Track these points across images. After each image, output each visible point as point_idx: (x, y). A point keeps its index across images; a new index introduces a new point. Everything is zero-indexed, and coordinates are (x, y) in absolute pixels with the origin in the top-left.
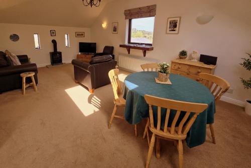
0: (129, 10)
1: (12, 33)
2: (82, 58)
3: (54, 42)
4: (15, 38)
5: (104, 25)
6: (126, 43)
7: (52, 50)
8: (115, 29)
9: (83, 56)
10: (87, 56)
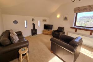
0: (78, 8)
1: (14, 20)
2: (46, 32)
3: (34, 24)
4: (16, 22)
5: (58, 16)
6: (73, 26)
7: (32, 28)
8: (66, 18)
9: (46, 31)
10: (49, 31)
